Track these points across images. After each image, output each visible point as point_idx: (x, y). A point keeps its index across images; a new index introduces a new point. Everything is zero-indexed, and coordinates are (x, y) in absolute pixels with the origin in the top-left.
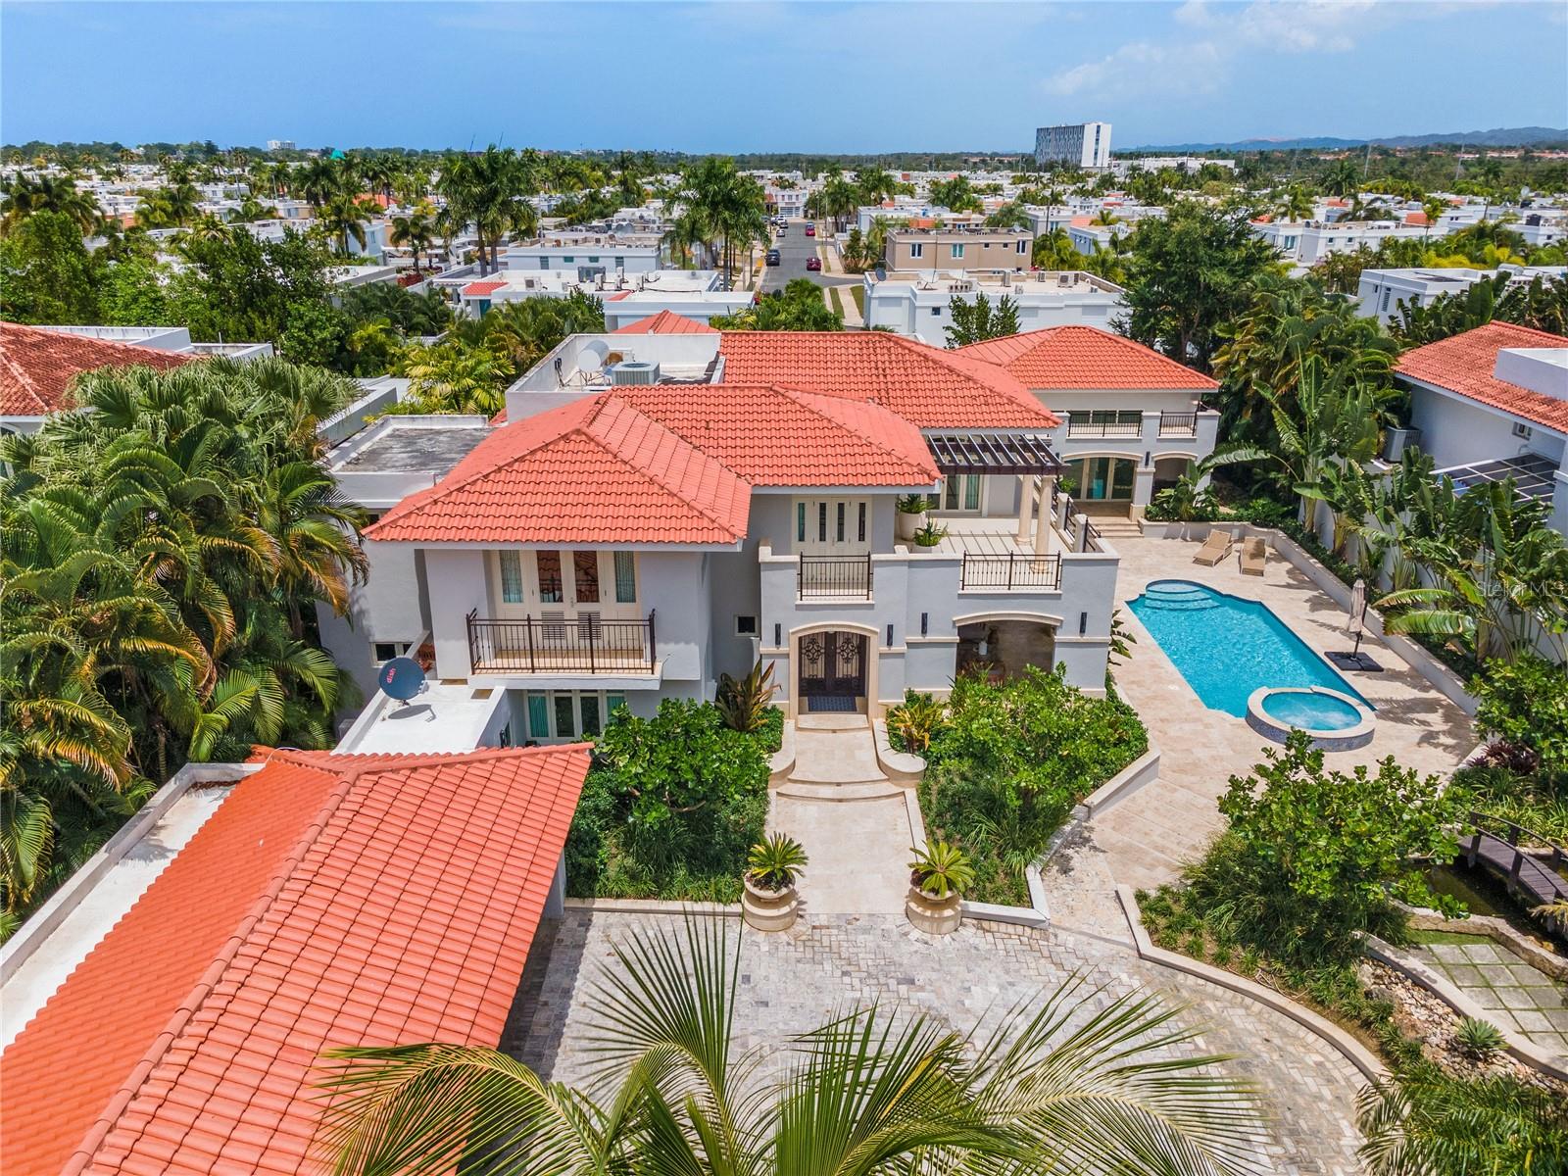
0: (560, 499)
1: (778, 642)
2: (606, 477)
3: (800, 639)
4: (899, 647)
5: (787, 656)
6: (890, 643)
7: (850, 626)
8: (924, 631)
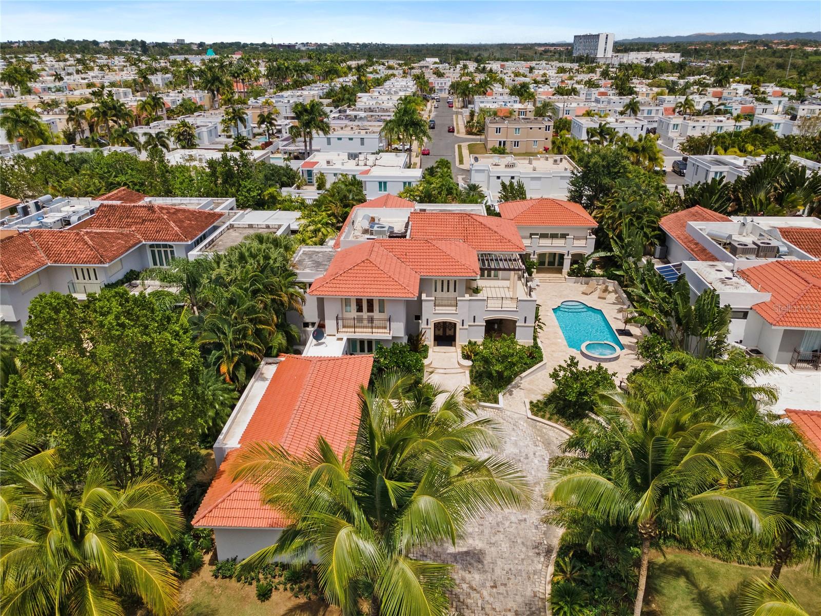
0: (363, 282)
1: (427, 324)
2: (376, 275)
3: (435, 323)
4: (466, 326)
5: (430, 329)
6: (463, 325)
7: (450, 320)
8: (474, 321)
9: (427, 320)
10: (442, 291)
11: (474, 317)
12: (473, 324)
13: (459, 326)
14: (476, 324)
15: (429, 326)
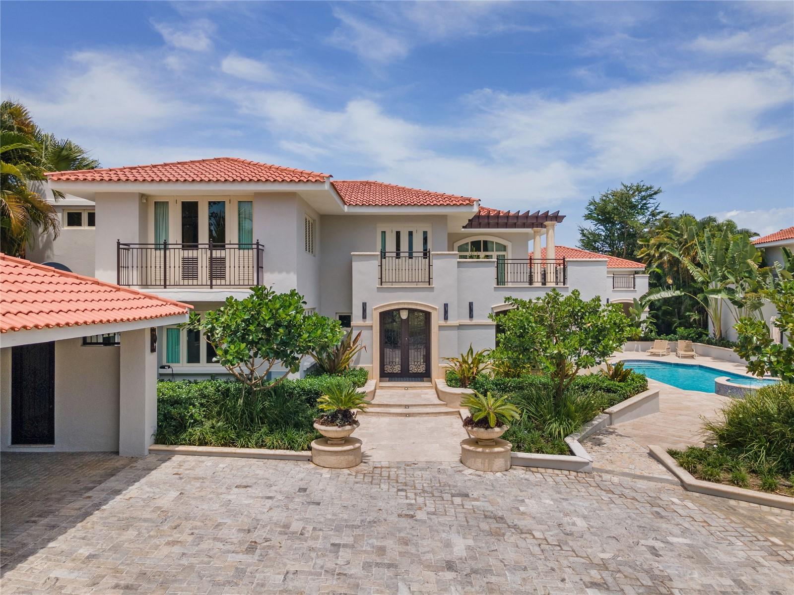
1: (364, 317)
3: (381, 314)
4: (452, 322)
5: (371, 327)
6: (446, 318)
7: (417, 304)
8: (471, 316)
9: (364, 305)
10: (398, 256)
11: (471, 304)
12: (467, 321)
13: (436, 320)
14: (475, 321)
15: (368, 322)
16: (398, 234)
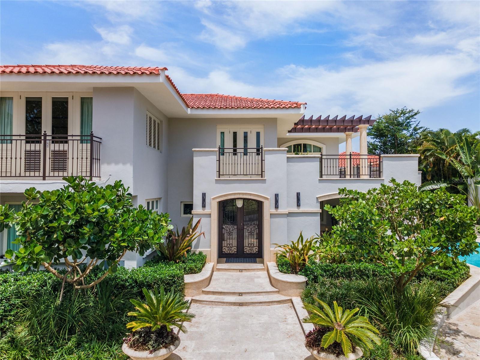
1: (204, 206)
3: (220, 203)
4: (282, 210)
5: (209, 215)
6: (277, 207)
7: (251, 194)
8: (298, 205)
9: (204, 195)
10: (235, 153)
11: (298, 195)
12: (295, 209)
13: (268, 209)
14: (302, 209)
15: (207, 211)
16: (235, 134)
